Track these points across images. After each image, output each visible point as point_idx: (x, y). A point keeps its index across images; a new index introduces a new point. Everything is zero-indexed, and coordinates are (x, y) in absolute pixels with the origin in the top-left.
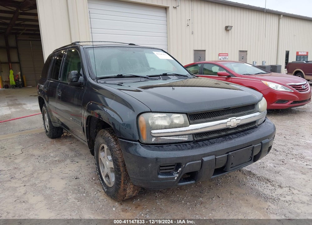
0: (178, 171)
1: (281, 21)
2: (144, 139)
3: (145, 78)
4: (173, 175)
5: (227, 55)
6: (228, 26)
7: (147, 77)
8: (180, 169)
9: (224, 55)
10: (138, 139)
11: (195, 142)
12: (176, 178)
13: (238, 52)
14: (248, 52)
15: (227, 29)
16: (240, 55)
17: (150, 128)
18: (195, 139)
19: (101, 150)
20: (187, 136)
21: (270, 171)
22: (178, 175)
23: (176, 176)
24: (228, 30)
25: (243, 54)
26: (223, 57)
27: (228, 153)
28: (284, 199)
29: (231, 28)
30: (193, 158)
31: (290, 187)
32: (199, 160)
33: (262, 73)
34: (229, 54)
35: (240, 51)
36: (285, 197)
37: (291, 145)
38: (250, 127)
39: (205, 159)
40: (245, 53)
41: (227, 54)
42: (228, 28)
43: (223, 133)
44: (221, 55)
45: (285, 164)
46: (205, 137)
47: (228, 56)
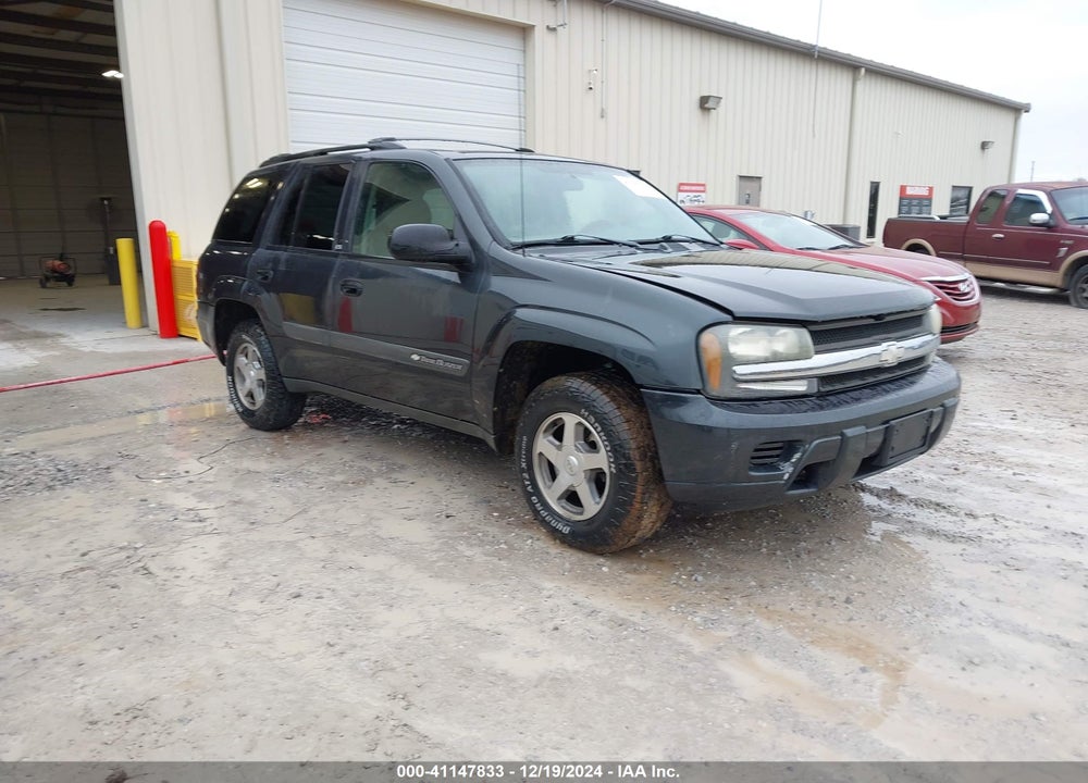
0: (793, 460)
1: (860, 86)
2: (716, 387)
3: (631, 246)
4: (780, 470)
5: (701, 188)
6: (709, 97)
7: (635, 244)
8: (797, 456)
9: (694, 188)
10: (699, 387)
11: (821, 396)
12: (786, 477)
13: (735, 180)
14: (764, 182)
15: (705, 104)
16: (740, 190)
17: (729, 360)
18: (822, 389)
19: (545, 431)
20: (805, 382)
21: (933, 487)
22: (791, 469)
23: (787, 470)
24: (709, 109)
25: (750, 187)
26: (692, 194)
27: (887, 422)
28: (990, 537)
29: (718, 103)
30: (825, 430)
31: (993, 515)
32: (835, 435)
33: (846, 246)
34: (708, 188)
35: (742, 177)
36: (991, 534)
37: (960, 434)
38: (912, 368)
39: (849, 432)
40: (754, 184)
41: (703, 185)
42: (707, 103)
43: (871, 380)
44: (686, 188)
45: (964, 473)
46: (838, 386)
47: (703, 192)
